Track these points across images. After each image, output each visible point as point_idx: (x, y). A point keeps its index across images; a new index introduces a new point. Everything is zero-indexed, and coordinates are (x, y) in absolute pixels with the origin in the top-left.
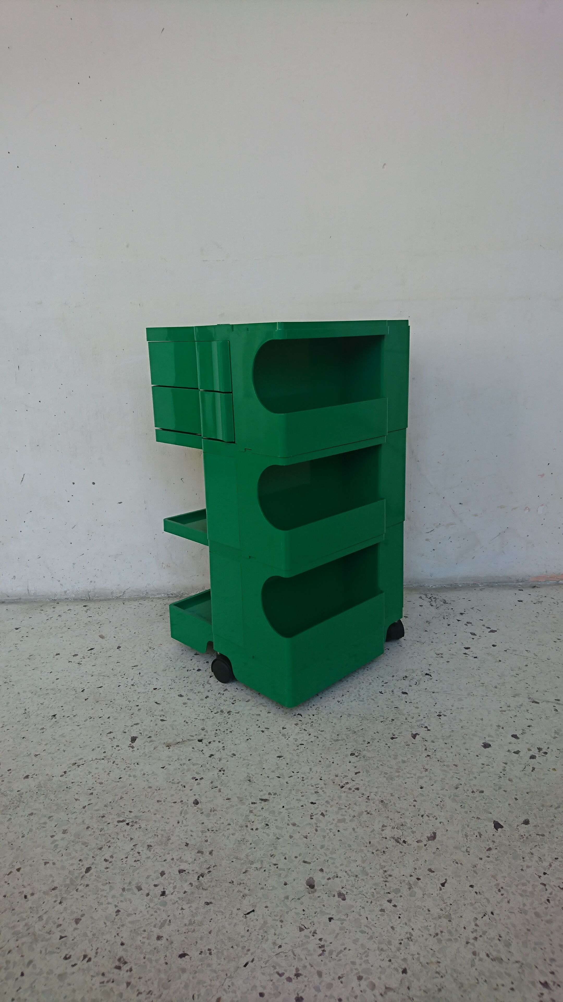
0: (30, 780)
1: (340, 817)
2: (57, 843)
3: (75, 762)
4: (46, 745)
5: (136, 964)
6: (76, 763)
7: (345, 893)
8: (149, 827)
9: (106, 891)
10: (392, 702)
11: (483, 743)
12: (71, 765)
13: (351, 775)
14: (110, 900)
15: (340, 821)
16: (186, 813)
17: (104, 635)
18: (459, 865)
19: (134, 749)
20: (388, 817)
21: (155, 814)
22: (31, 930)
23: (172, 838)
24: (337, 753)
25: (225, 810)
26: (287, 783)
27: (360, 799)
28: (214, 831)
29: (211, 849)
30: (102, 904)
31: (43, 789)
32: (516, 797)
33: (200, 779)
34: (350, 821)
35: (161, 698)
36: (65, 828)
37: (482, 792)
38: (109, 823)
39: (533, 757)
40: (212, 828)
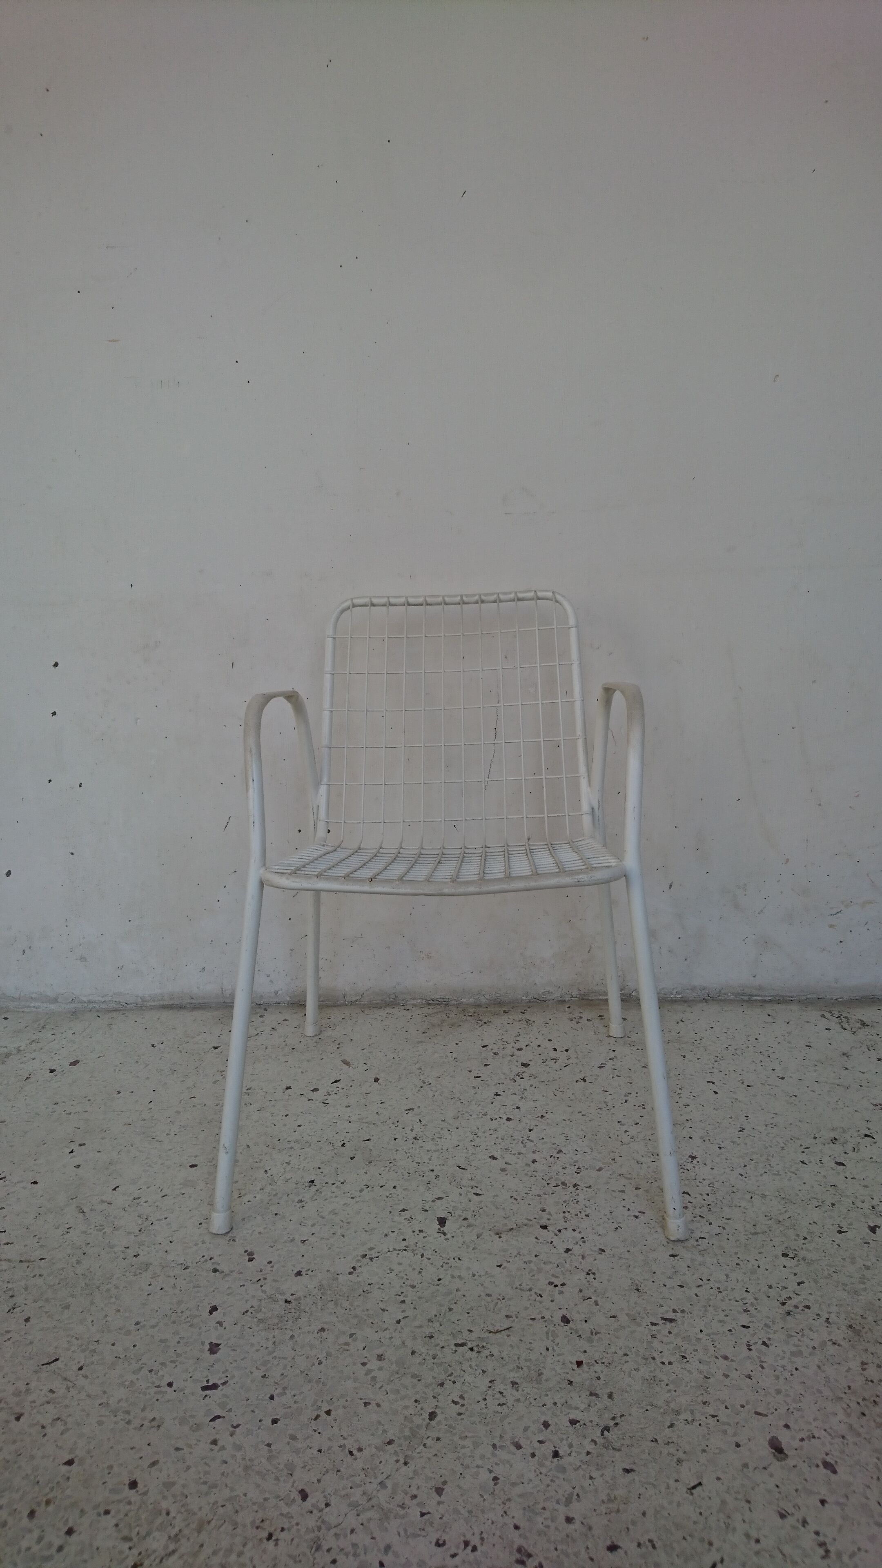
0: (304, 1279)
1: (794, 1349)
2: (373, 1374)
3: (365, 1253)
4: (313, 1225)
5: (546, 1558)
6: (366, 1255)
7: (833, 1462)
8: (504, 1355)
9: (468, 1447)
10: (824, 1177)
12: (360, 1258)
13: (792, 1286)
14: (480, 1462)
15: (793, 1354)
16: (555, 1335)
17: (348, 1060)
19: (448, 1236)
20: (866, 1350)
22: (374, 1502)
23: (544, 1372)
24: (760, 1253)
25: (613, 1332)
26: (696, 1295)
27: (817, 1322)
28: (606, 1364)
29: (609, 1391)
30: (467, 1467)
31: (329, 1292)
33: (561, 1285)
34: (810, 1355)
35: (465, 1161)
36: (380, 1352)
38: (443, 1347)
40: (602, 1359)
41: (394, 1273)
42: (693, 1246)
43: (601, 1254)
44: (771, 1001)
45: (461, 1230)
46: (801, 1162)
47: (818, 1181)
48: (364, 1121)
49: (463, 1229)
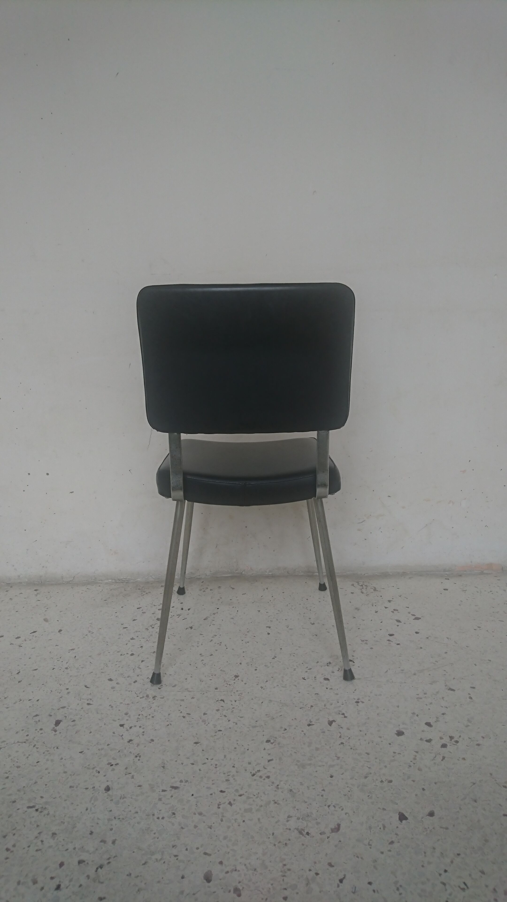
1: (247, 807)
7: (241, 888)
8: (57, 814)
11: (397, 731)
15: (246, 811)
16: (96, 800)
18: (360, 859)
19: (56, 733)
20: (295, 807)
21: (65, 800)
23: (78, 825)
24: (253, 740)
25: (135, 797)
26: (200, 770)
27: (271, 788)
28: (120, 819)
29: (114, 838)
32: (423, 787)
33: (116, 765)
34: (256, 811)
35: (91, 682)
37: (391, 781)
38: (18, 809)
39: (444, 746)
40: (119, 816)
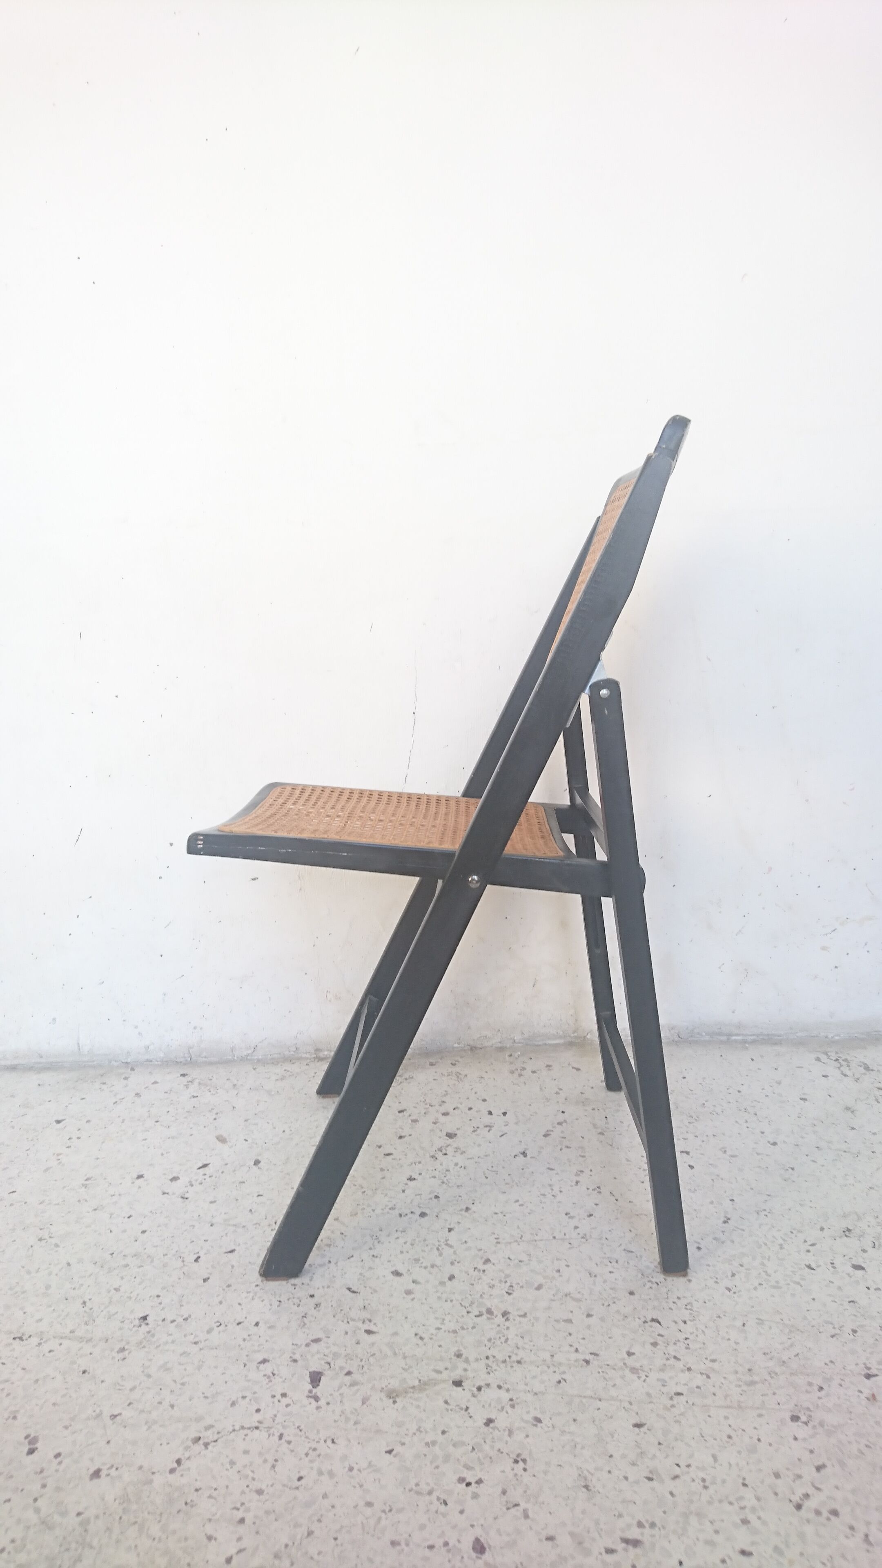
41: (235, 1468)
42: (666, 1408)
43: (536, 1425)
44: (753, 1042)
45: (341, 1391)
46: (806, 1265)
47: (830, 1295)
48: (232, 1222)
49: (344, 1390)
